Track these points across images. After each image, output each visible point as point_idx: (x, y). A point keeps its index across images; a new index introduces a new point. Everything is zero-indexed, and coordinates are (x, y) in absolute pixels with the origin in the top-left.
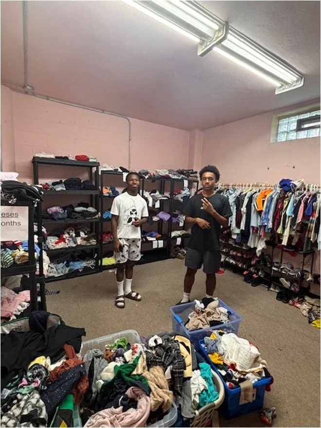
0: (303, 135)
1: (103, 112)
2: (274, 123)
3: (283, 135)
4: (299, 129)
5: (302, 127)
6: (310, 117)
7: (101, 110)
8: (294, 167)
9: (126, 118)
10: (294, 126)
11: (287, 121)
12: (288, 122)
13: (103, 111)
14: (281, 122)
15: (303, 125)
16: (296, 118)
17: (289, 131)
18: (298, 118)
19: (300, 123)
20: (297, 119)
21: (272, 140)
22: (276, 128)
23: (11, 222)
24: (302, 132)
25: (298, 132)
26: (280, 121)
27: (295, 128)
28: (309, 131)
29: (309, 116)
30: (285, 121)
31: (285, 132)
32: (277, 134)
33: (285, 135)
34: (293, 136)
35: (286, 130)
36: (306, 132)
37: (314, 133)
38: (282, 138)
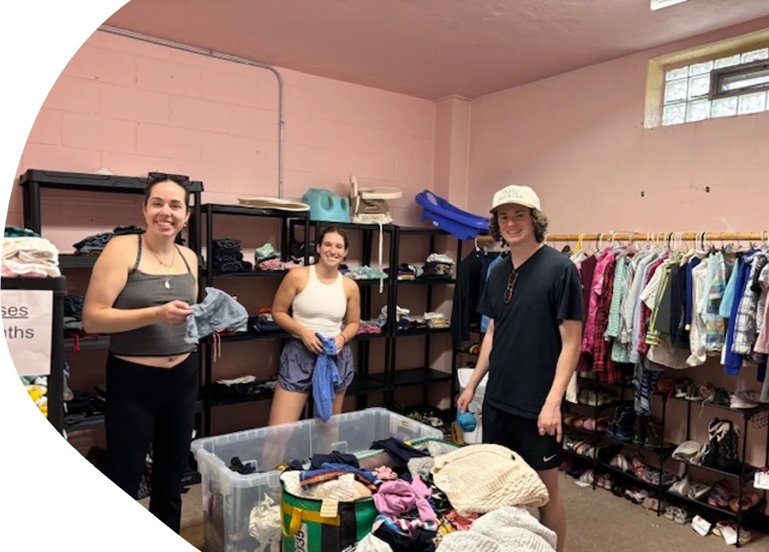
0: (725, 108)
1: (211, 55)
2: (652, 80)
3: (676, 109)
4: (716, 92)
5: (725, 88)
6: (741, 65)
7: (207, 49)
8: (708, 190)
9: (271, 69)
10: (703, 86)
11: (686, 75)
12: (689, 77)
13: (211, 52)
14: (670, 76)
15: (728, 83)
16: (707, 68)
17: (690, 99)
18: (711, 66)
19: (718, 77)
20: (711, 68)
21: (650, 122)
22: (659, 93)
23: (10, 330)
24: (726, 101)
25: (714, 101)
26: (668, 73)
27: (707, 90)
28: (741, 97)
29: (738, 63)
30: (682, 73)
31: (681, 101)
32: (662, 106)
33: (683, 109)
34: (701, 111)
35: (684, 97)
36: (733, 101)
37: (753, 104)
38: (674, 116)
